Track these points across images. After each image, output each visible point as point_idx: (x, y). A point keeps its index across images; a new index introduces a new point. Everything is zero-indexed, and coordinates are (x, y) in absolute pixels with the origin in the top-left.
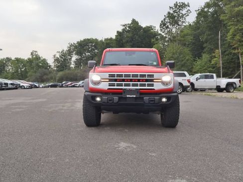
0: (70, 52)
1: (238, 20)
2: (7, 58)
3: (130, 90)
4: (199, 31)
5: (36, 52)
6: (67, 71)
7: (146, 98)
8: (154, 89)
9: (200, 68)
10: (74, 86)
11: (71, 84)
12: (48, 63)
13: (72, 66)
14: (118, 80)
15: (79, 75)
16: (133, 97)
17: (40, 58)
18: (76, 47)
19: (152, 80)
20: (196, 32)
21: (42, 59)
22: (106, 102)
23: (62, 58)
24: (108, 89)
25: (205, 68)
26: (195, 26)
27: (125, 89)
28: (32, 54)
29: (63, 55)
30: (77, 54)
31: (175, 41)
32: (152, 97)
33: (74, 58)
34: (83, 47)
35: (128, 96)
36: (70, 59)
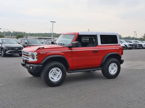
8: (29, 61)
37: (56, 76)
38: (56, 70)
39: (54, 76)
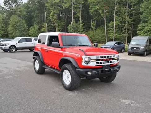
1: (55, 8)
3: (107, 66)
4: (30, 9)
7: (112, 69)
8: (115, 64)
9: (34, 33)
14: (100, 60)
16: (108, 70)
19: (114, 59)
20: (28, 10)
22: (95, 74)
25: (36, 33)
26: (26, 6)
27: (104, 65)
31: (16, 14)
35: (106, 69)
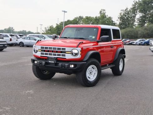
0: (134, 10)
2: (80, 17)
3: (51, 58)
5: (104, 10)
6: (128, 29)
7: (60, 64)
8: (65, 58)
10: (131, 44)
11: (129, 42)
12: (113, 21)
13: (136, 23)
15: (139, 32)
17: (106, 16)
18: (140, 4)
19: (65, 52)
21: (107, 17)
22: (39, 64)
23: (126, 16)
24: (41, 56)
27: (48, 57)
28: (101, 12)
29: (127, 12)
30: (141, 11)
32: (64, 64)
33: (139, 15)
34: (148, 5)
36: (134, 17)
37: (92, 74)
38: (92, 68)
39: (90, 75)
